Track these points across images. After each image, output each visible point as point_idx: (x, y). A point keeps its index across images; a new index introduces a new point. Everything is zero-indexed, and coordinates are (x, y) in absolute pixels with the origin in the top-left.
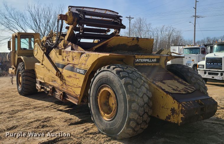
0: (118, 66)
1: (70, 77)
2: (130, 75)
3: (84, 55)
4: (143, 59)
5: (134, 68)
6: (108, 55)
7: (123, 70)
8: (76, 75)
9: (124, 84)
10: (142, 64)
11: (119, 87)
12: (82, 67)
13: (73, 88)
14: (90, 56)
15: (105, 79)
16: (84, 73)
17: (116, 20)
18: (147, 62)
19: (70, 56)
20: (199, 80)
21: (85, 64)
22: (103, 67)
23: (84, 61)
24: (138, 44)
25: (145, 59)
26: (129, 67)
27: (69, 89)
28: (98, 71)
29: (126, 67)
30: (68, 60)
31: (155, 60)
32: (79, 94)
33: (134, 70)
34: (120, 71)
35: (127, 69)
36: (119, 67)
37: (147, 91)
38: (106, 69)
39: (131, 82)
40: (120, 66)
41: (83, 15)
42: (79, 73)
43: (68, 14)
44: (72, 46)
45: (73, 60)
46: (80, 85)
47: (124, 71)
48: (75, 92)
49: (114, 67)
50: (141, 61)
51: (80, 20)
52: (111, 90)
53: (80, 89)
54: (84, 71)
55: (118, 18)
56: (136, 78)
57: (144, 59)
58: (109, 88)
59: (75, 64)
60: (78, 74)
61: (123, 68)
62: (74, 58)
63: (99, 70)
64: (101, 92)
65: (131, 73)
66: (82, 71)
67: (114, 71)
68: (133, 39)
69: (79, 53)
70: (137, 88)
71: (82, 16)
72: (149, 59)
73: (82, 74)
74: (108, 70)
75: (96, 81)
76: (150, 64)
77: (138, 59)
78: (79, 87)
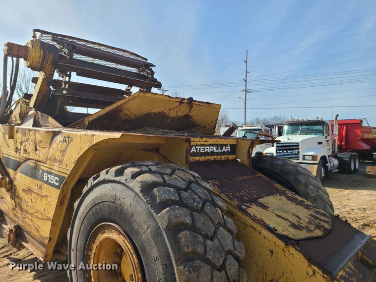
0: (147, 166)
1: (29, 191)
2: (184, 194)
3: (59, 138)
4: (205, 145)
5: (191, 172)
6: (117, 135)
7: (161, 180)
8: (40, 188)
9: (167, 229)
10: (203, 158)
11: (150, 237)
12: (55, 168)
13: (35, 220)
14: (72, 140)
15: (109, 206)
16: (57, 184)
17: (143, 70)
18: (212, 153)
19: (30, 141)
20: (320, 189)
21: (61, 162)
22: (104, 171)
23: (59, 152)
24: (189, 114)
25: (210, 145)
26: (179, 169)
27: (26, 220)
28: (91, 183)
29: (169, 171)
30: (25, 151)
31: (228, 149)
32: (48, 236)
33: (192, 179)
34: (155, 185)
35: (174, 176)
36: (150, 171)
37: (234, 242)
38: (113, 178)
39: (188, 221)
40: (154, 168)
41: (68, 50)
42: (47, 182)
43: (29, 45)
44: (37, 116)
45: (36, 150)
46: (48, 215)
47: (164, 184)
48: (40, 230)
49: (136, 170)
50: (201, 151)
51: (61, 61)
52: (126, 242)
53: (49, 224)
54: (58, 179)
55: (146, 68)
56: (200, 205)
57: (207, 146)
58: (121, 233)
59: (40, 159)
60: (45, 185)
61: (162, 174)
62: (37, 145)
63: (95, 179)
64: (97, 242)
65: (186, 190)
66: (54, 180)
67: (136, 185)
68: (181, 101)
69: (48, 132)
70: (206, 237)
71: (65, 53)
72: (217, 145)
73: (53, 185)
74: (117, 179)
75: (85, 210)
76: (218, 158)
77: (194, 147)
78: (48, 219)
